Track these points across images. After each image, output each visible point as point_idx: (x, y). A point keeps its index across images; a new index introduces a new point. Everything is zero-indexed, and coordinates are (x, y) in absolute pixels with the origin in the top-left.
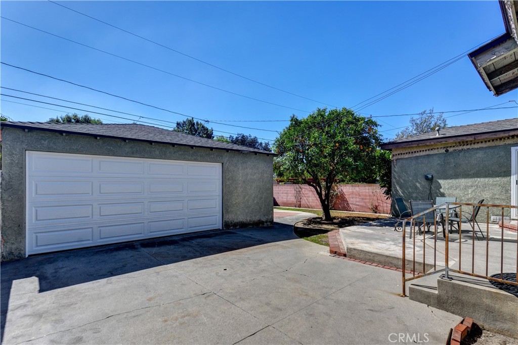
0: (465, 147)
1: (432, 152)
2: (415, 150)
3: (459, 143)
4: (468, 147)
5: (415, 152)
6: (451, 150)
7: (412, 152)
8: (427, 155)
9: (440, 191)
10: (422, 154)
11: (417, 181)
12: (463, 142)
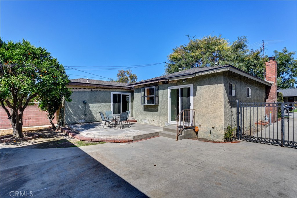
0: (98, 90)
1: (86, 90)
2: (78, 87)
3: (96, 87)
4: (99, 90)
5: (78, 89)
6: (93, 90)
7: (77, 89)
8: (84, 91)
9: (89, 109)
10: (81, 90)
11: (79, 104)
12: (98, 87)
